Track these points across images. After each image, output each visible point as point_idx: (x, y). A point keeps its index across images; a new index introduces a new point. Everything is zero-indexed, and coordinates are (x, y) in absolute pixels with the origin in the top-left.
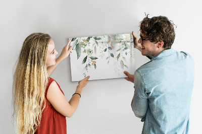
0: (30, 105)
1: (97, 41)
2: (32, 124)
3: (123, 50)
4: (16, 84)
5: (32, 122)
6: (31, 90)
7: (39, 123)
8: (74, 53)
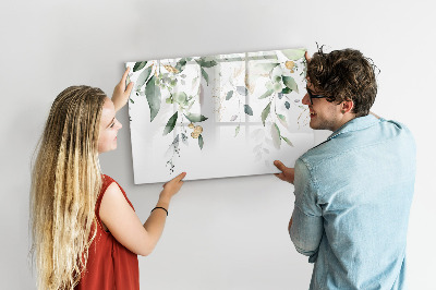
1: (205, 69)
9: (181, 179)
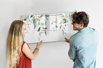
0: (14, 54)
2: (15, 63)
4: (8, 44)
5: (15, 62)
6: (15, 47)
7: (19, 63)
9: (41, 42)
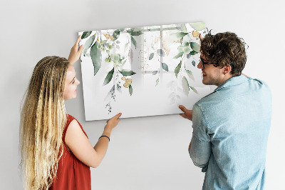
3: (188, 56)
8: (87, 63)
